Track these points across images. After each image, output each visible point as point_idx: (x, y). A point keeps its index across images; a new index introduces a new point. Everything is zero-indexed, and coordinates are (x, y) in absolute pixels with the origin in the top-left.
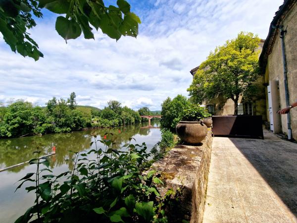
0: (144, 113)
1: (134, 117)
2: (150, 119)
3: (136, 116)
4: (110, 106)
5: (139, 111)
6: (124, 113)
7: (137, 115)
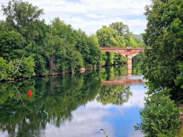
0: (112, 39)
1: (83, 52)
2: (130, 57)
3: (87, 49)
4: (9, 19)
5: (98, 34)
6: (52, 40)
7: (91, 45)
